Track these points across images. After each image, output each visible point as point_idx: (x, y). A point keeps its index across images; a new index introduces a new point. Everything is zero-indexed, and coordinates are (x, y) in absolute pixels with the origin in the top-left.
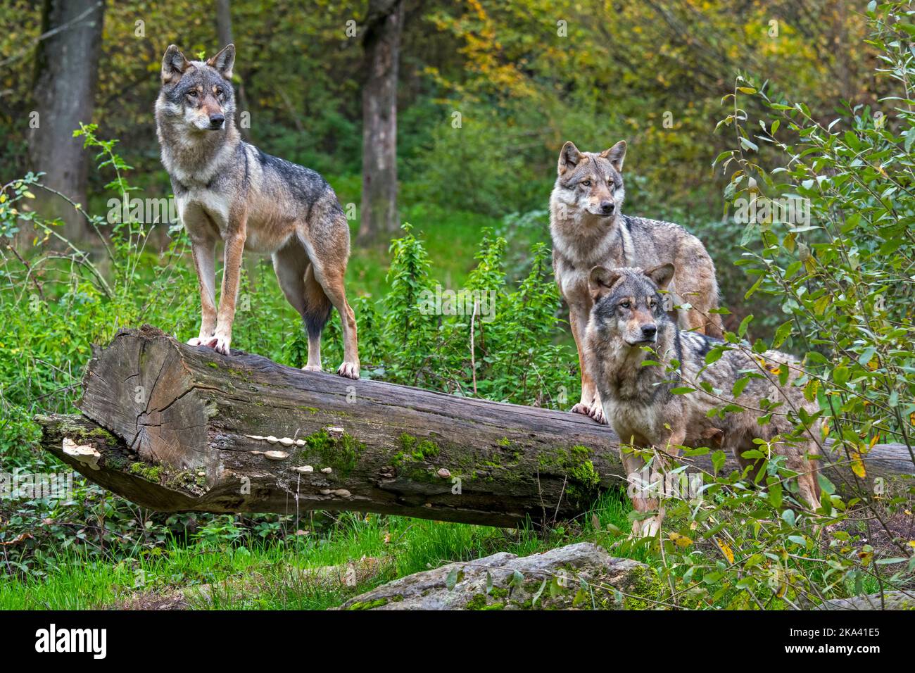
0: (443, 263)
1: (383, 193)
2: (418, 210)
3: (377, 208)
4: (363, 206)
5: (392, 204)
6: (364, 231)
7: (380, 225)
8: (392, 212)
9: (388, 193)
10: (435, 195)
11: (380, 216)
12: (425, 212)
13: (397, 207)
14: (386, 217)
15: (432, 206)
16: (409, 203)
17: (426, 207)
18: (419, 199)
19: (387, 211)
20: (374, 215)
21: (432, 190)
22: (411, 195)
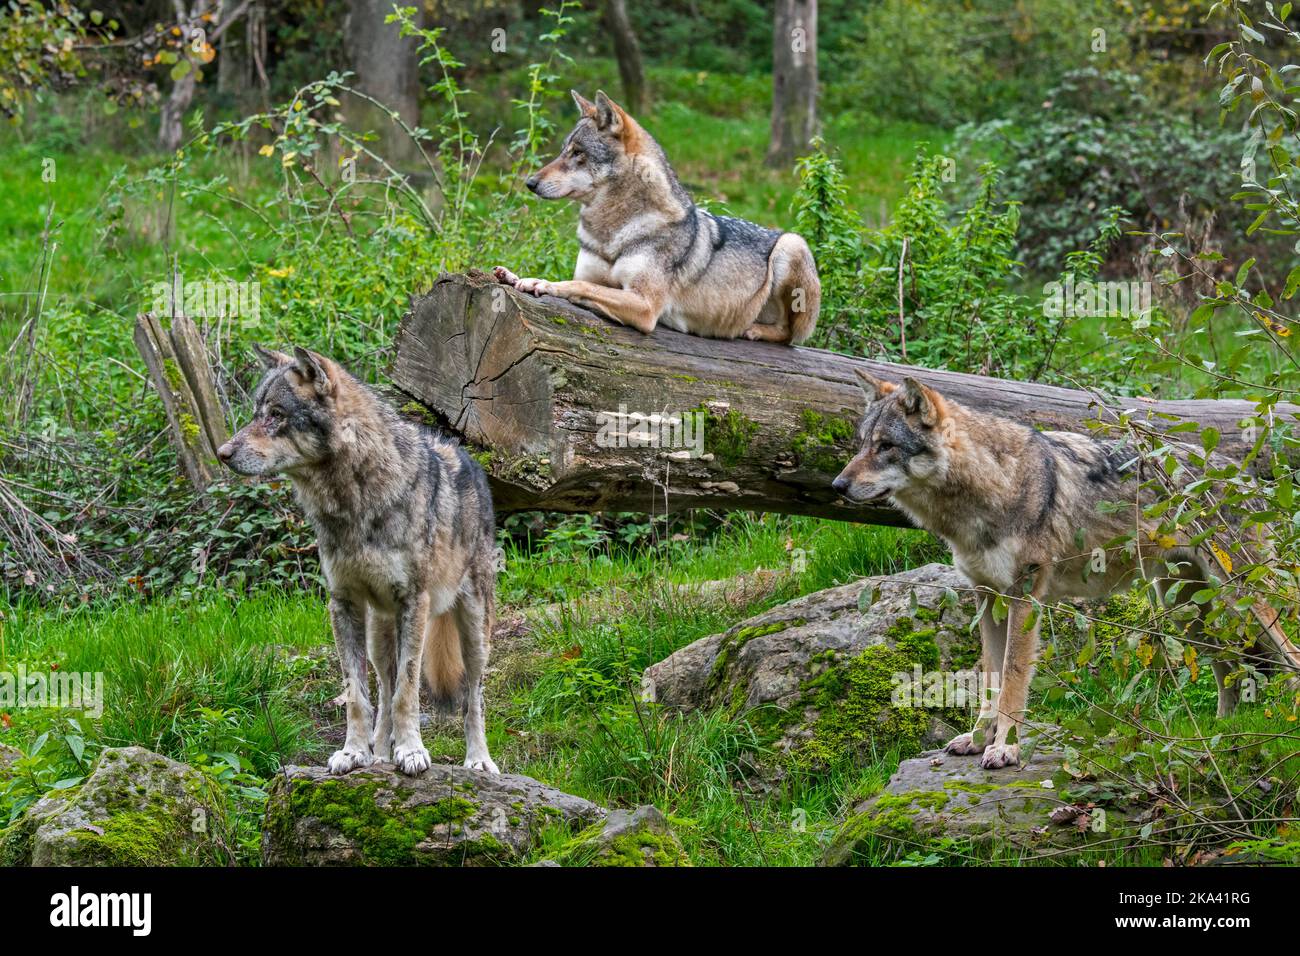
0: (877, 188)
1: (800, 97)
2: (847, 119)
3: (792, 118)
4: (774, 114)
5: (811, 111)
6: (775, 147)
7: (796, 139)
8: (812, 121)
9: (806, 97)
10: (868, 100)
11: (796, 129)
12: (854, 122)
13: (818, 113)
14: (804, 129)
15: (865, 114)
16: (836, 111)
17: (857, 116)
18: (848, 105)
19: (805, 120)
20: (787, 127)
21: (865, 93)
22: (837, 100)
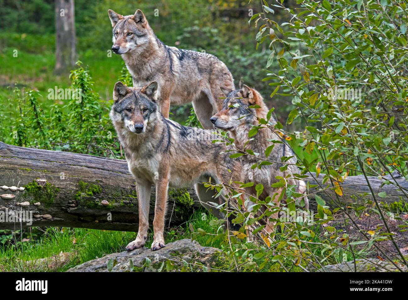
0: (104, 82)
1: (68, 44)
2: (89, 53)
3: (65, 53)
4: (57, 51)
5: (73, 50)
6: (58, 66)
7: (67, 62)
8: (73, 55)
9: (71, 44)
10: (98, 44)
11: (67, 57)
12: (92, 54)
13: (77, 51)
14: (70, 58)
15: (97, 51)
16: (84, 49)
17: (93, 51)
18: (89, 47)
19: (71, 54)
20: (63, 57)
21: (96, 41)
22: (85, 44)
